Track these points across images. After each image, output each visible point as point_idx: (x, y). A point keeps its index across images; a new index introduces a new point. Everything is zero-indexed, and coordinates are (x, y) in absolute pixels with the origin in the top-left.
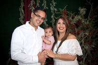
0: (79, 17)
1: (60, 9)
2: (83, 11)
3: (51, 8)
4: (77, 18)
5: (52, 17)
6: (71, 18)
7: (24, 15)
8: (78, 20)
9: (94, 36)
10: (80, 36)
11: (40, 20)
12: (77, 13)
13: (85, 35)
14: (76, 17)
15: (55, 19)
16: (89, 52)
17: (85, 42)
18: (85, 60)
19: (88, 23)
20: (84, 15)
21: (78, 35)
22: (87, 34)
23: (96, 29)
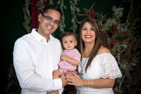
0: (114, 21)
1: (85, 9)
2: (118, 11)
3: (71, 7)
4: (110, 22)
5: (73, 20)
6: (101, 23)
7: (30, 18)
8: (111, 25)
9: (135, 49)
10: (114, 50)
11: (52, 24)
12: (110, 15)
13: (122, 48)
14: (108, 21)
15: (77, 24)
16: (128, 74)
17: (121, 58)
18: (122, 86)
19: (126, 29)
20: (120, 18)
21: (112, 48)
22: (125, 46)
23: (138, 38)
